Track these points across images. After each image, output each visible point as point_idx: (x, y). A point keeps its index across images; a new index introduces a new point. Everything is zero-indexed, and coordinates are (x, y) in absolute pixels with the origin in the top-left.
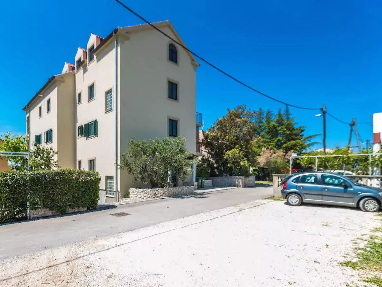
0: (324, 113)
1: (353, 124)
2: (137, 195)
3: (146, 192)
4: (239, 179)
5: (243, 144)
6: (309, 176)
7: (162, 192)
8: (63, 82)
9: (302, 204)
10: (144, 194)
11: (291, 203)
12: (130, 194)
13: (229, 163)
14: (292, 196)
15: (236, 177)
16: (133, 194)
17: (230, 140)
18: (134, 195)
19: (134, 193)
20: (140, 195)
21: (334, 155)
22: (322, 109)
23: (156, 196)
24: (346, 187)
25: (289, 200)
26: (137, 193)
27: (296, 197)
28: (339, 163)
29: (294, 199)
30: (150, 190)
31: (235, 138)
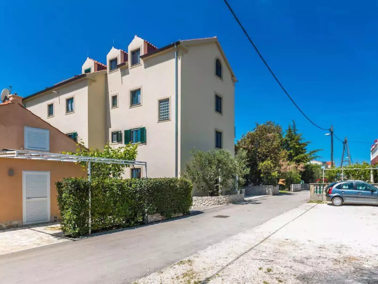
0: (332, 133)
1: (345, 142)
2: (201, 203)
3: (210, 199)
4: (269, 188)
5: (273, 157)
6: (344, 184)
7: (224, 199)
8: (95, 81)
9: (342, 205)
10: (208, 201)
11: (335, 204)
12: (193, 202)
13: (262, 173)
14: (336, 199)
15: (266, 186)
16: (196, 202)
17: (262, 152)
18: (198, 203)
19: (198, 201)
20: (205, 202)
21: (355, 169)
22: (330, 130)
23: (220, 203)
24: (373, 191)
25: (334, 202)
26: (201, 200)
27: (339, 199)
28: (359, 174)
29: (338, 201)
30: (215, 198)
31: (267, 151)
